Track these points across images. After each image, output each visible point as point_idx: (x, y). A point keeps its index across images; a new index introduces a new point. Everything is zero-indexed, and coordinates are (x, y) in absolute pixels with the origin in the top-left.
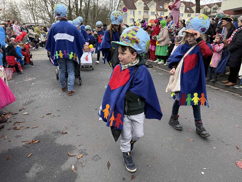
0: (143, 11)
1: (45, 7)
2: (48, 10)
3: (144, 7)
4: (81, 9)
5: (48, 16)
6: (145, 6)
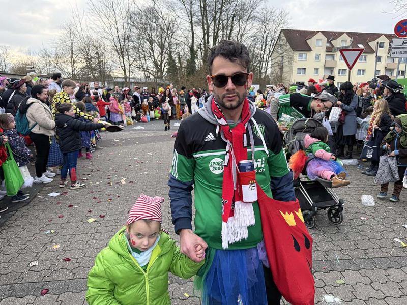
0: (326, 53)
1: (151, 51)
2: (153, 56)
3: (327, 47)
5: (153, 65)
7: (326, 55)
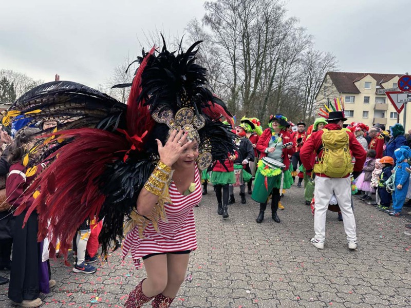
0: (375, 96)
3: (377, 89)
4: (254, 92)
6: (378, 87)
7: (376, 98)
